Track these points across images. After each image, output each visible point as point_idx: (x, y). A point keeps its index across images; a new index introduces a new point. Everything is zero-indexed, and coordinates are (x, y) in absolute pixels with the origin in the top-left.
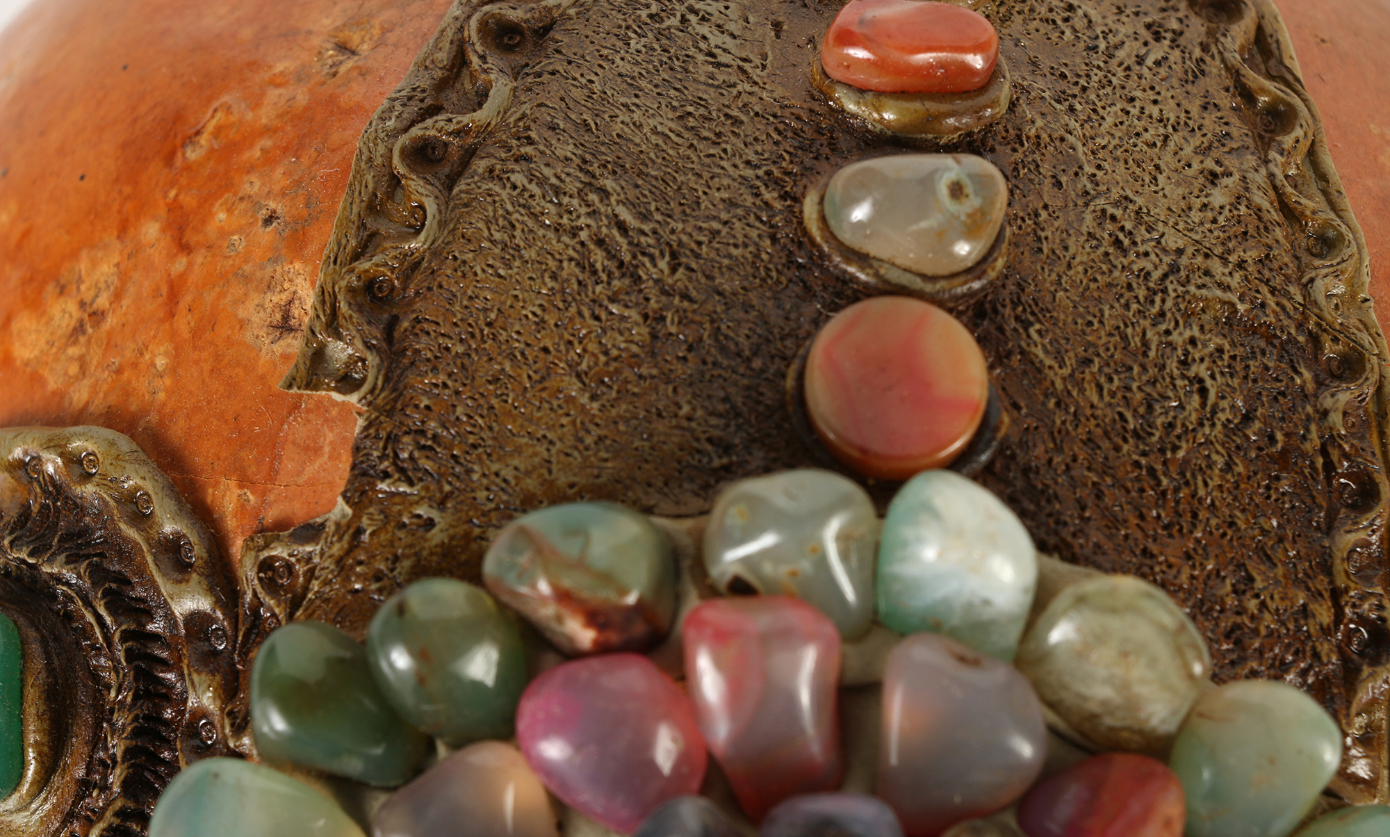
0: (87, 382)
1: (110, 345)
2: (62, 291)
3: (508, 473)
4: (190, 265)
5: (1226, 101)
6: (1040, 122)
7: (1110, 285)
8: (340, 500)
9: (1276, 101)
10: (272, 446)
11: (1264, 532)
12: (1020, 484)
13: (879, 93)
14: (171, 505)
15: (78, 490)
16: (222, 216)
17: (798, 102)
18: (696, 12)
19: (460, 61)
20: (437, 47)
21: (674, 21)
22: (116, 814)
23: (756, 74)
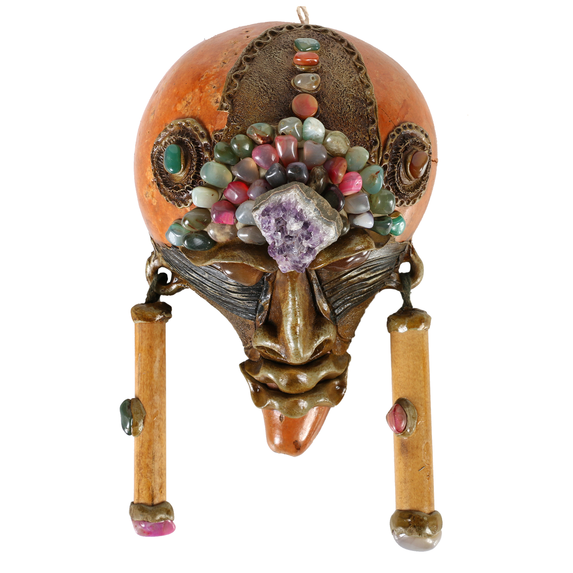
0: (188, 112)
1: (191, 107)
2: (184, 100)
3: (250, 121)
4: (203, 95)
5: (353, 66)
6: (325, 70)
7: (336, 92)
8: (226, 126)
9: (360, 66)
10: (215, 119)
11: (359, 127)
12: (323, 120)
13: (302, 65)
14: (201, 128)
15: (188, 127)
16: (207, 87)
17: (290, 67)
18: (275, 55)
19: (241, 63)
20: (238, 61)
21: (272, 57)
22: (195, 173)
23: (284, 64)
